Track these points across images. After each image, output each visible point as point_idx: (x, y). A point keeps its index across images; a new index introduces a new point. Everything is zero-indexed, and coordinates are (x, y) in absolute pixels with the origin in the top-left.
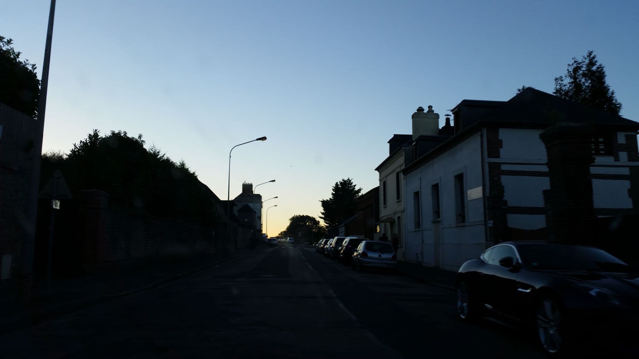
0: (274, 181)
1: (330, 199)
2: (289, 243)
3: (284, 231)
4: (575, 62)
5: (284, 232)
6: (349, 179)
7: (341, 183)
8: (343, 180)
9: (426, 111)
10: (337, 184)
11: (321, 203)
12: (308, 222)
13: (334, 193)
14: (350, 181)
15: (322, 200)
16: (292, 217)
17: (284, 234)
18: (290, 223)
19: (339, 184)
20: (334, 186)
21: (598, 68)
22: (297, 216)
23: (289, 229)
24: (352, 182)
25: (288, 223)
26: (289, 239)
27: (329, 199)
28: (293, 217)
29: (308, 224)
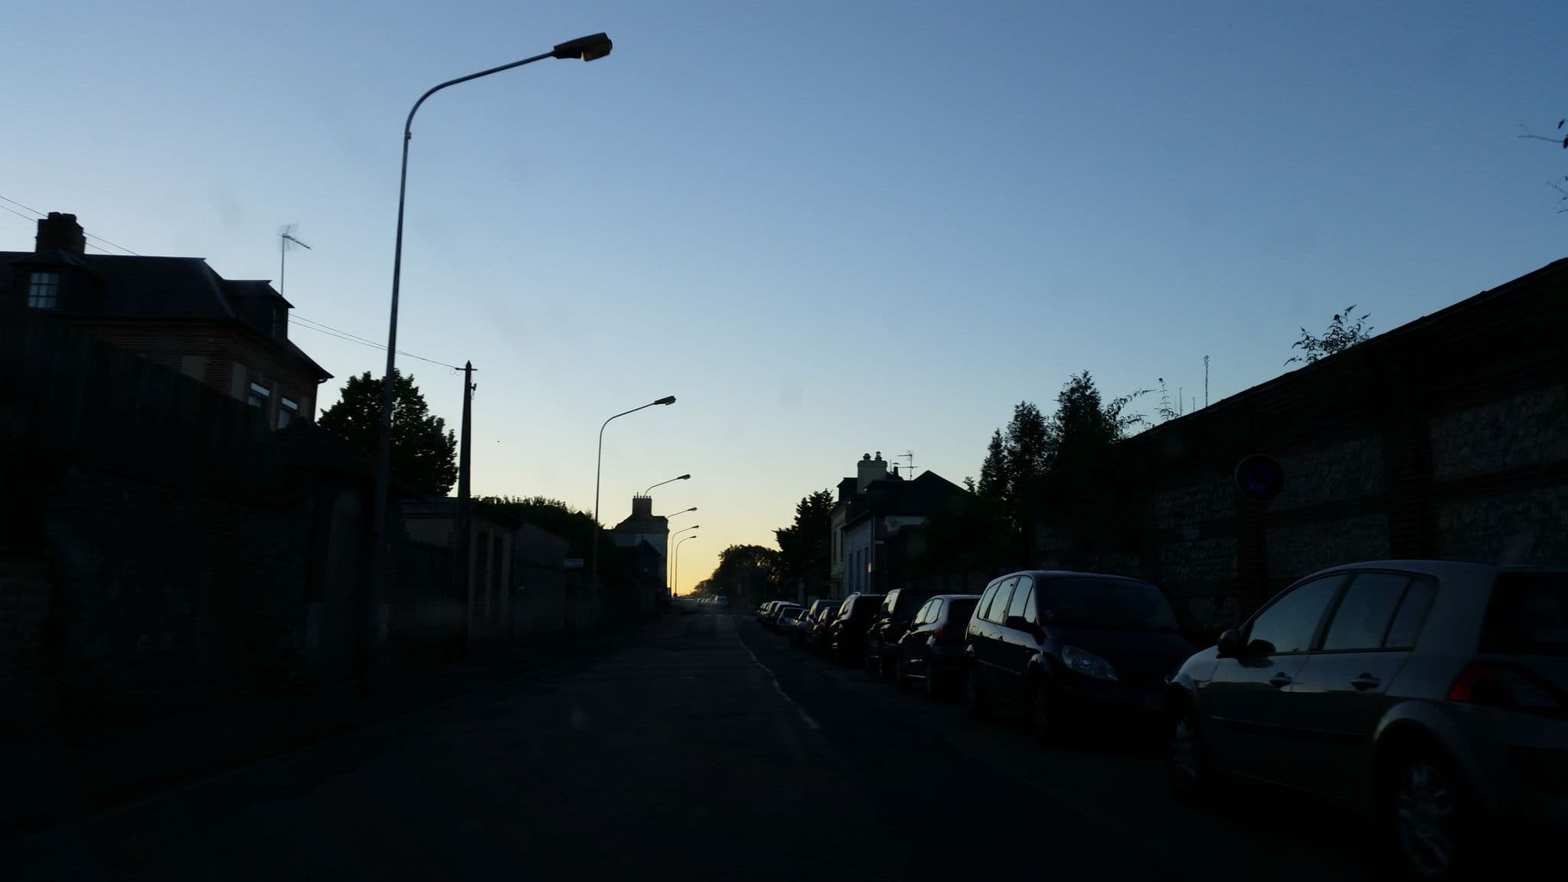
0: (695, 509)
1: (793, 527)
2: (717, 606)
3: (707, 579)
4: (1075, 380)
5: (708, 581)
6: (826, 491)
7: (812, 498)
8: (816, 493)
9: (873, 459)
10: (804, 501)
11: (775, 534)
12: (760, 559)
13: (799, 516)
14: (829, 494)
15: (778, 530)
16: (726, 549)
17: (707, 587)
18: (721, 562)
19: (808, 500)
20: (800, 504)
21: (1092, 393)
22: (737, 548)
23: (718, 575)
24: (831, 496)
25: (717, 563)
26: (718, 599)
27: (790, 527)
28: (729, 549)
29: (759, 564)
